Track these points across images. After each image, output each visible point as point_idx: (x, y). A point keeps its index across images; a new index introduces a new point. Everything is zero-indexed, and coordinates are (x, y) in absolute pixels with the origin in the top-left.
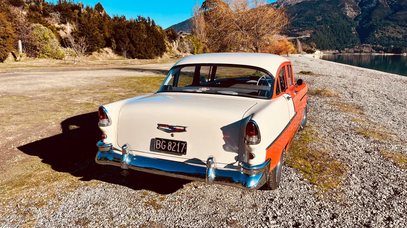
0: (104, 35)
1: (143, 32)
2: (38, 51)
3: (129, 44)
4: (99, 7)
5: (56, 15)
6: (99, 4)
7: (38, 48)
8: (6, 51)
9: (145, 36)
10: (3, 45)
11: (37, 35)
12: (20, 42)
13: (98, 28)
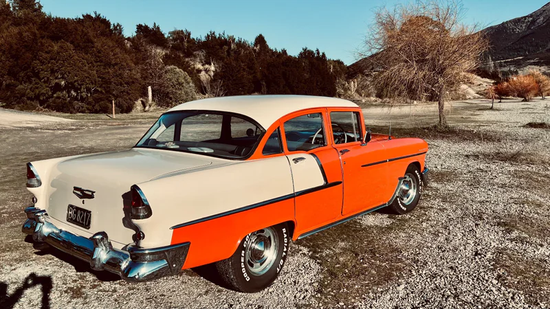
0: (254, 77)
1: (304, 70)
2: (171, 99)
3: (284, 87)
4: (260, 40)
5: (201, 54)
6: (261, 35)
7: (171, 96)
8: (130, 100)
9: (307, 76)
10: (127, 92)
11: (170, 80)
12: (150, 88)
13: (248, 67)
